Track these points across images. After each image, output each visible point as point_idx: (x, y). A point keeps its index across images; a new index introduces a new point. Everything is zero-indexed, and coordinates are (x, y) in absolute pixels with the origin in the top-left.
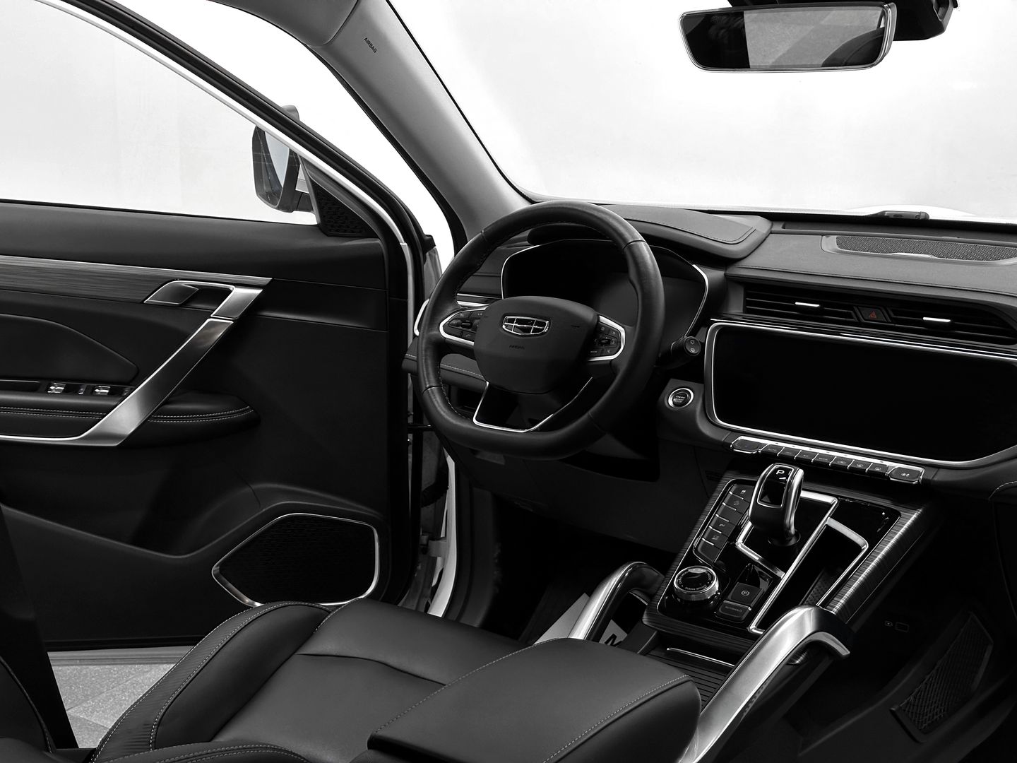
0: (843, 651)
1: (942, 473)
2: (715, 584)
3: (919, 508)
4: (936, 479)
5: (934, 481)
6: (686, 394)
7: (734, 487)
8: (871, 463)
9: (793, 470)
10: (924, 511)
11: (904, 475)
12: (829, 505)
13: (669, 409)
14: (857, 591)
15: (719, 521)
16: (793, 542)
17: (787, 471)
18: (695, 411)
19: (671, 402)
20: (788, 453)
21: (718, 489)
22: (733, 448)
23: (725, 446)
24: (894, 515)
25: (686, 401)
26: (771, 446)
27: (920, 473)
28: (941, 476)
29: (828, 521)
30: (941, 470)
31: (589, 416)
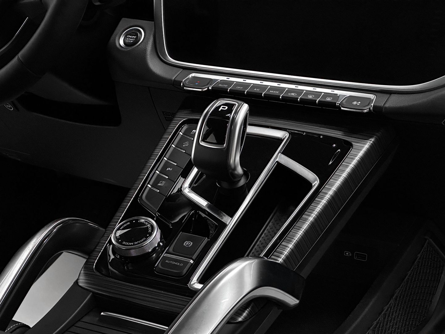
0: (292, 301)
1: (394, 97)
2: (156, 236)
3: (371, 137)
4: (387, 105)
5: (386, 108)
6: (136, 33)
7: (185, 127)
8: (321, 93)
9: (237, 104)
10: (376, 139)
11: (355, 103)
12: (280, 140)
13: (119, 50)
14: (307, 233)
15: (167, 165)
16: (242, 182)
17: (231, 106)
18: (145, 50)
19: (122, 42)
20: (238, 88)
21: (169, 130)
22: (184, 86)
23: (176, 83)
24: (346, 147)
25: (137, 40)
26: (223, 82)
27: (370, 100)
28: (393, 102)
29: (279, 157)
30: (392, 95)
31: (19, 59)
